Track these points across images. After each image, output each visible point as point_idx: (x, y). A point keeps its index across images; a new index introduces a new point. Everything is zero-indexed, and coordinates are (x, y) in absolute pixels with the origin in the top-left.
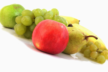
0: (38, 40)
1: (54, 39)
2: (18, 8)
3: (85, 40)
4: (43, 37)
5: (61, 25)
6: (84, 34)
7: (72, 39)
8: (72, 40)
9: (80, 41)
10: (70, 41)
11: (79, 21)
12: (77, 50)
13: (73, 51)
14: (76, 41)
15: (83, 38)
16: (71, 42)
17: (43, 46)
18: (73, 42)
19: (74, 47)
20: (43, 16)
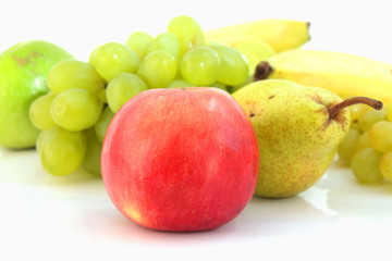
0: (126, 193)
1: (191, 172)
2: (32, 60)
3: (334, 124)
4: (141, 178)
5: (203, 102)
6: (320, 102)
7: (274, 136)
8: (277, 142)
9: (312, 133)
10: (271, 145)
11: (308, 25)
12: (314, 172)
13: (296, 181)
14: (296, 137)
15: (322, 118)
16: (275, 147)
17: (154, 212)
18: (284, 146)
19: (296, 166)
20: (135, 72)
